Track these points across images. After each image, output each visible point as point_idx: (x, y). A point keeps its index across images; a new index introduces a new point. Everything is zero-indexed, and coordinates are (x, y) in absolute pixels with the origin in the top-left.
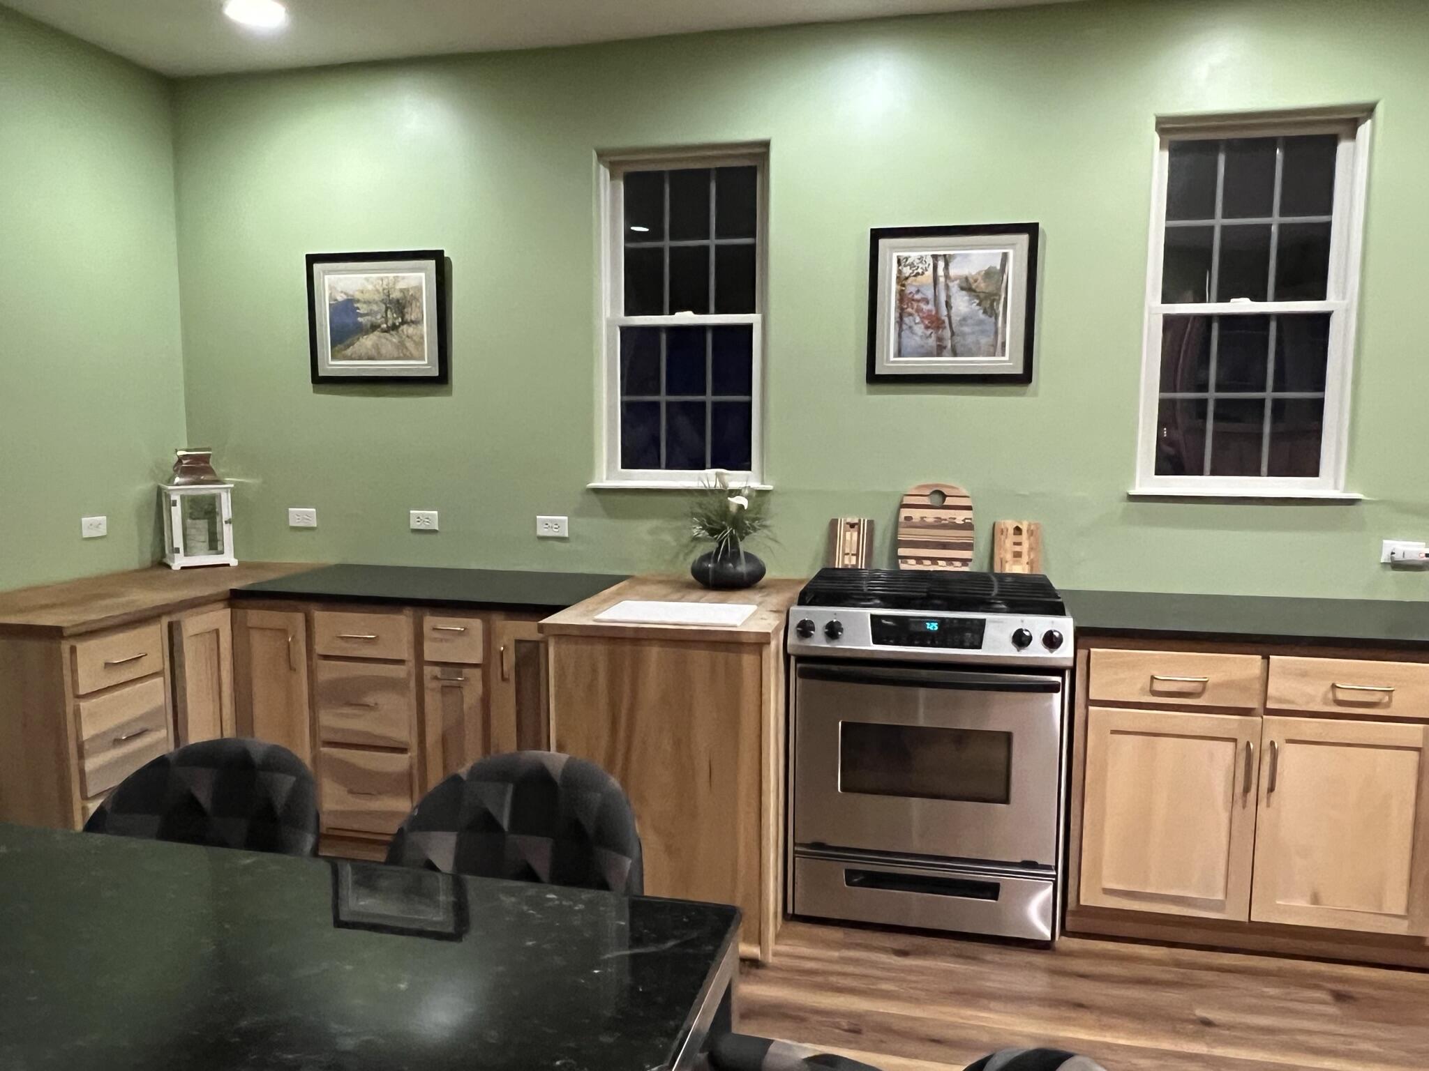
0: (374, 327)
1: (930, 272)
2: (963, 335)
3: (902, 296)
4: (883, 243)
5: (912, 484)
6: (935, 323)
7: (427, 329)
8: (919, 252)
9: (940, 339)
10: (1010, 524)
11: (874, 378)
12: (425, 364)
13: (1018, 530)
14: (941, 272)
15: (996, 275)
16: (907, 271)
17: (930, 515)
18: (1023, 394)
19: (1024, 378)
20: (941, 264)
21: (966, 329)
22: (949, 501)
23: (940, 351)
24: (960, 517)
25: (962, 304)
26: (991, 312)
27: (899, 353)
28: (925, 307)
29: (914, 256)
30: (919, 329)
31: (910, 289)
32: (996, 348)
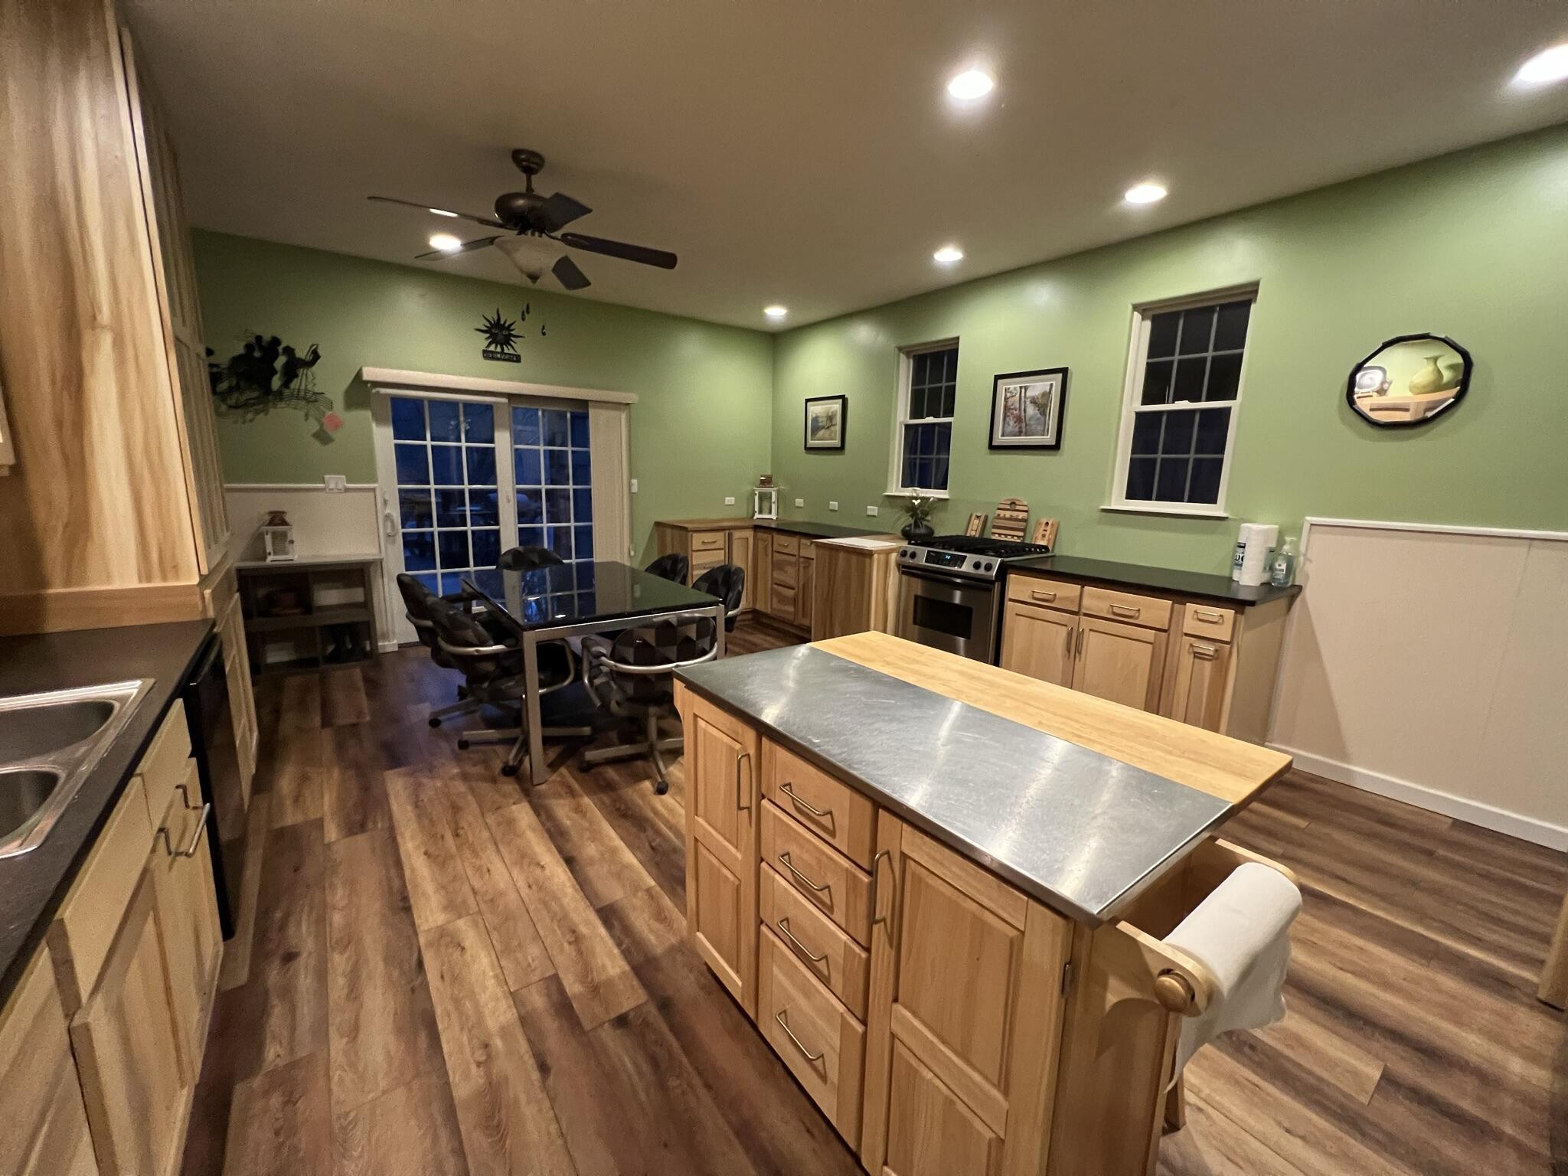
0: (823, 428)
1: (1018, 395)
2: (1031, 425)
3: (1006, 407)
4: (1000, 382)
5: (1004, 498)
6: (1019, 420)
7: (838, 428)
8: (1014, 385)
9: (1020, 428)
10: (1044, 521)
11: (993, 448)
12: (837, 443)
13: (1047, 523)
14: (1023, 395)
15: (1047, 395)
16: (1009, 395)
17: (1008, 514)
18: (1056, 455)
19: (1056, 447)
20: (1023, 390)
21: (1032, 423)
22: (1018, 508)
23: (1020, 433)
24: (1021, 515)
25: (1031, 410)
26: (1043, 413)
27: (1003, 435)
28: (1015, 412)
29: (1012, 387)
30: (1012, 423)
31: (1010, 403)
32: (1044, 433)
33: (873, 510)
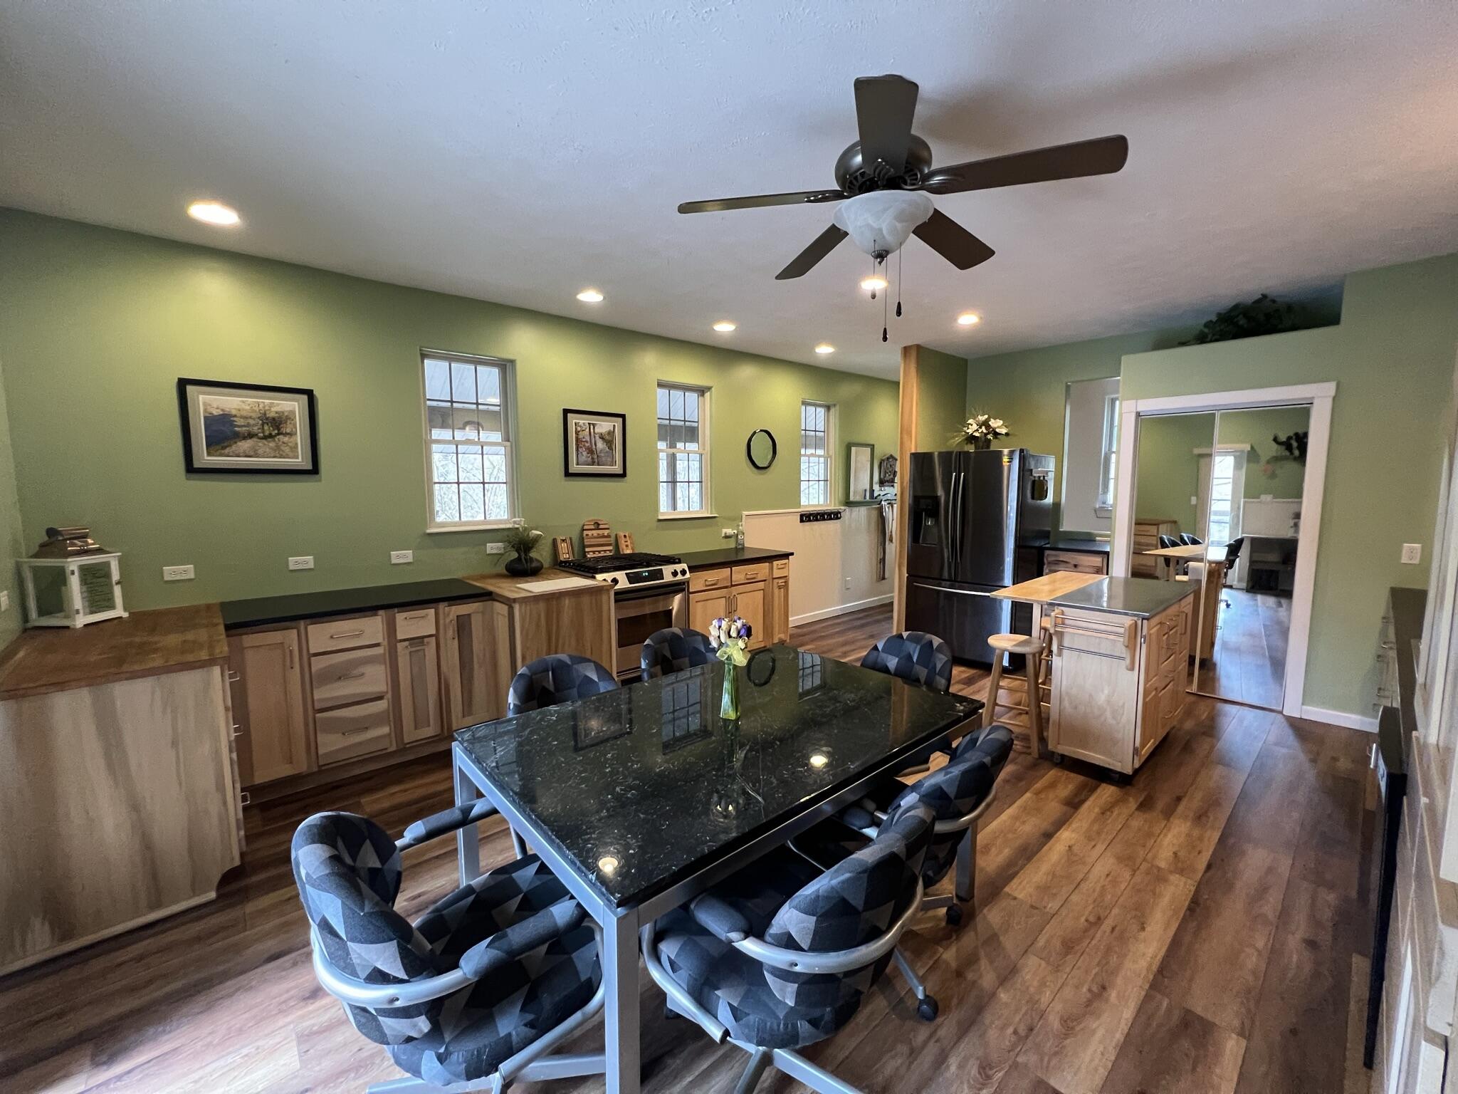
0: (251, 436)
1: (588, 430)
2: (601, 457)
3: (577, 439)
4: (569, 415)
5: (586, 518)
6: (590, 451)
7: (301, 438)
8: (583, 421)
9: (593, 458)
10: (622, 534)
11: (567, 474)
12: (301, 460)
13: (625, 536)
14: (592, 430)
15: (611, 433)
16: (579, 429)
17: (595, 533)
18: (623, 482)
19: (624, 475)
20: (592, 427)
21: (602, 455)
22: (601, 526)
23: (593, 464)
24: (606, 532)
25: (600, 445)
26: (610, 448)
27: (578, 464)
28: (587, 445)
29: (581, 422)
30: (585, 453)
31: (580, 437)
32: (613, 463)
33: (402, 556)
